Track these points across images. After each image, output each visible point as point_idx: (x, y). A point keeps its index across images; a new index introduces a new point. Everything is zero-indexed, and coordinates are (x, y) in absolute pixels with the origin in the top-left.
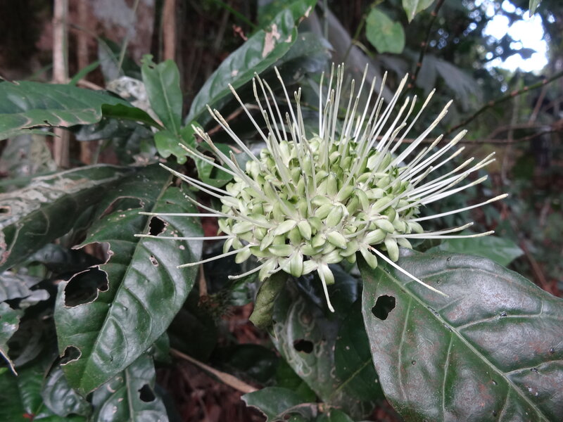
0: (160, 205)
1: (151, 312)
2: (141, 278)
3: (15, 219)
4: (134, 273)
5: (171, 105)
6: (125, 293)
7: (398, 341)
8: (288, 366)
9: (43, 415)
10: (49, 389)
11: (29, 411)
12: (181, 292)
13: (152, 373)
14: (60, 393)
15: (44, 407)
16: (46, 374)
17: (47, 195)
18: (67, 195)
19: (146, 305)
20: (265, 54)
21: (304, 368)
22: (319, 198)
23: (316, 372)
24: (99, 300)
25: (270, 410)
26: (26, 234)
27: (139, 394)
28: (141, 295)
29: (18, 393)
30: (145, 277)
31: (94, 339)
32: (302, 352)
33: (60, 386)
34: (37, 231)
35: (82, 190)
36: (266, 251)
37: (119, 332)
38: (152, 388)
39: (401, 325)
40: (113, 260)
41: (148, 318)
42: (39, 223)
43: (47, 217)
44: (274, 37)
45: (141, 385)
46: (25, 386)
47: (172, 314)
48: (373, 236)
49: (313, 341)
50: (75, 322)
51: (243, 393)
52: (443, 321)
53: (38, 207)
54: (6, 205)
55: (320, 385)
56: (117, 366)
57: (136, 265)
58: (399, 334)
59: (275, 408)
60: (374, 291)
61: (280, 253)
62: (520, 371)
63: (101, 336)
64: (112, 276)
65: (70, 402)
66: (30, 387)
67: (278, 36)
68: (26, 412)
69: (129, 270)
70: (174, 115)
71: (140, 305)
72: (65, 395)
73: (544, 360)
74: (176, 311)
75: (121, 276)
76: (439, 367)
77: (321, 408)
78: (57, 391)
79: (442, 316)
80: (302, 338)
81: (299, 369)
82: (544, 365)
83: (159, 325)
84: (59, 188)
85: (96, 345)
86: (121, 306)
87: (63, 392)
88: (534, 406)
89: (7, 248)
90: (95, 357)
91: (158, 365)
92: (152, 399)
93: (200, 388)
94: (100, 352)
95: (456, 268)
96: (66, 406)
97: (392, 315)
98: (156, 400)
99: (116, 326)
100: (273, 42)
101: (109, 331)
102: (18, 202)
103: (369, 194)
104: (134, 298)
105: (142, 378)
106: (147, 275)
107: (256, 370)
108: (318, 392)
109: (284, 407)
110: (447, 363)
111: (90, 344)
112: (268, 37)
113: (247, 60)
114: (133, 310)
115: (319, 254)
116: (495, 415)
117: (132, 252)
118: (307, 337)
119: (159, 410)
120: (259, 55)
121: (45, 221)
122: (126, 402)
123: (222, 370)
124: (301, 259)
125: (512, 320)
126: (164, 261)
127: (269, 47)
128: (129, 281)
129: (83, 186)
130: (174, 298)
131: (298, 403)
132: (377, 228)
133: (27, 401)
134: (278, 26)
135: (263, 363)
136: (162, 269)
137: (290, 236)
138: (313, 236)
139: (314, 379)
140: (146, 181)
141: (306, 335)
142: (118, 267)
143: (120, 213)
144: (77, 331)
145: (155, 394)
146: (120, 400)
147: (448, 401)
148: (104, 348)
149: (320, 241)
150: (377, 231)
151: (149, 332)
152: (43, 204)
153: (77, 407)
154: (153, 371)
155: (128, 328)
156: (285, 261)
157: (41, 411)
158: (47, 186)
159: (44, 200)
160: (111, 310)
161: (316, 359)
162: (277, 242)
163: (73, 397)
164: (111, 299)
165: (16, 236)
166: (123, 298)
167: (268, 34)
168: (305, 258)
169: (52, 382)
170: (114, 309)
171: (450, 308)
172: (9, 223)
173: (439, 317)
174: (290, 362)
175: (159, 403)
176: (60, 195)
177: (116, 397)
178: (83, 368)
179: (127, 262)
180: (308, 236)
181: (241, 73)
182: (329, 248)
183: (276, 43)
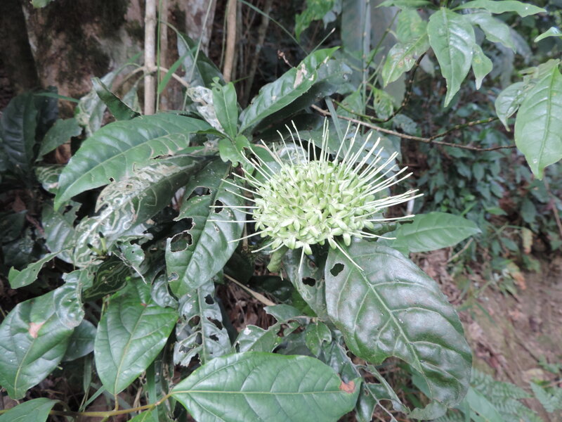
0: (221, 192)
1: (214, 258)
2: (209, 238)
3: (137, 193)
4: (206, 236)
5: (230, 117)
6: (201, 246)
7: (340, 288)
8: (297, 293)
9: (152, 305)
10: (155, 292)
11: (144, 302)
12: (231, 249)
13: (213, 288)
14: (161, 294)
15: (152, 300)
16: (152, 282)
17: (152, 176)
18: (164, 177)
19: (212, 254)
20: (295, 86)
21: (308, 295)
22: (307, 207)
23: (316, 298)
24: (188, 249)
25: (280, 317)
26: (145, 204)
27: (205, 300)
28: (210, 248)
29: (137, 291)
30: (211, 238)
31: (185, 270)
32: (308, 285)
33: (161, 291)
34: (150, 203)
35: (174, 174)
36: (276, 234)
37: (198, 266)
38: (213, 297)
39: (344, 280)
40: (195, 228)
41: (213, 261)
42: (151, 197)
43: (155, 193)
44: (303, 73)
45: (206, 294)
46: (141, 288)
47: (226, 260)
48: (336, 232)
49: (315, 279)
50: (176, 260)
51: (265, 306)
52: (367, 280)
53: (149, 185)
54: (131, 183)
55: (318, 307)
56: (197, 285)
57: (206, 230)
58: (342, 285)
59: (284, 317)
60: (333, 260)
61: (283, 236)
62: (398, 310)
63: (188, 268)
64: (194, 236)
65: (167, 300)
66: (143, 289)
67: (306, 73)
68: (141, 302)
69: (203, 234)
70: (232, 124)
71: (209, 254)
72: (164, 295)
73: (410, 306)
74: (228, 258)
75: (199, 236)
76: (358, 304)
77: (314, 320)
78: (159, 293)
79: (367, 278)
80: (308, 276)
81: (304, 296)
82: (410, 309)
83: (219, 265)
84: (159, 172)
85: (186, 273)
86: (199, 253)
87: (162, 294)
88: (400, 328)
89: (136, 213)
90: (185, 279)
91: (216, 284)
92: (213, 303)
93: (243, 300)
94: (188, 277)
95: (379, 252)
96: (165, 302)
97: (341, 274)
98: (215, 304)
99: (196, 264)
100: (302, 77)
101: (193, 266)
102: (137, 182)
103: (336, 206)
104: (205, 249)
105: (207, 291)
106: (213, 237)
107: (278, 293)
108: (315, 311)
109: (290, 317)
110: (363, 302)
111: (183, 273)
112: (298, 73)
113: (283, 89)
114: (205, 256)
115: (304, 238)
116: (378, 329)
117: (205, 222)
118: (312, 276)
119: (216, 309)
120: (291, 85)
121: (154, 196)
122: (197, 302)
123: (256, 291)
124: (295, 240)
125: (400, 284)
126: (222, 229)
127: (299, 81)
128: (203, 239)
129: (174, 171)
130: (227, 251)
131: (298, 315)
132: (339, 227)
133: (142, 297)
134: (306, 66)
135: (283, 289)
136: (221, 234)
137: (289, 228)
138: (300, 229)
139: (314, 303)
140: (213, 173)
141: (312, 275)
142: (197, 232)
143: (198, 198)
144: (177, 265)
145: (214, 300)
146: (194, 301)
147: (358, 321)
148: (189, 274)
149: (304, 233)
150: (339, 229)
151: (213, 268)
152: (152, 183)
153: (171, 303)
154: (214, 287)
155: (203, 266)
156: (286, 240)
157: (150, 303)
158: (152, 169)
159: (152, 180)
160: (194, 255)
161: (316, 290)
162: (282, 231)
163: (168, 297)
164: (193, 249)
165: (139, 205)
166: (199, 249)
167: (298, 71)
168: (297, 240)
169: (156, 287)
170: (195, 255)
171: (372, 274)
172: (133, 196)
173: (365, 278)
174: (299, 290)
175: (216, 305)
176: (161, 177)
177: (192, 300)
178: (179, 284)
179: (202, 229)
180: (298, 229)
181: (279, 99)
182: (310, 236)
183: (304, 78)
